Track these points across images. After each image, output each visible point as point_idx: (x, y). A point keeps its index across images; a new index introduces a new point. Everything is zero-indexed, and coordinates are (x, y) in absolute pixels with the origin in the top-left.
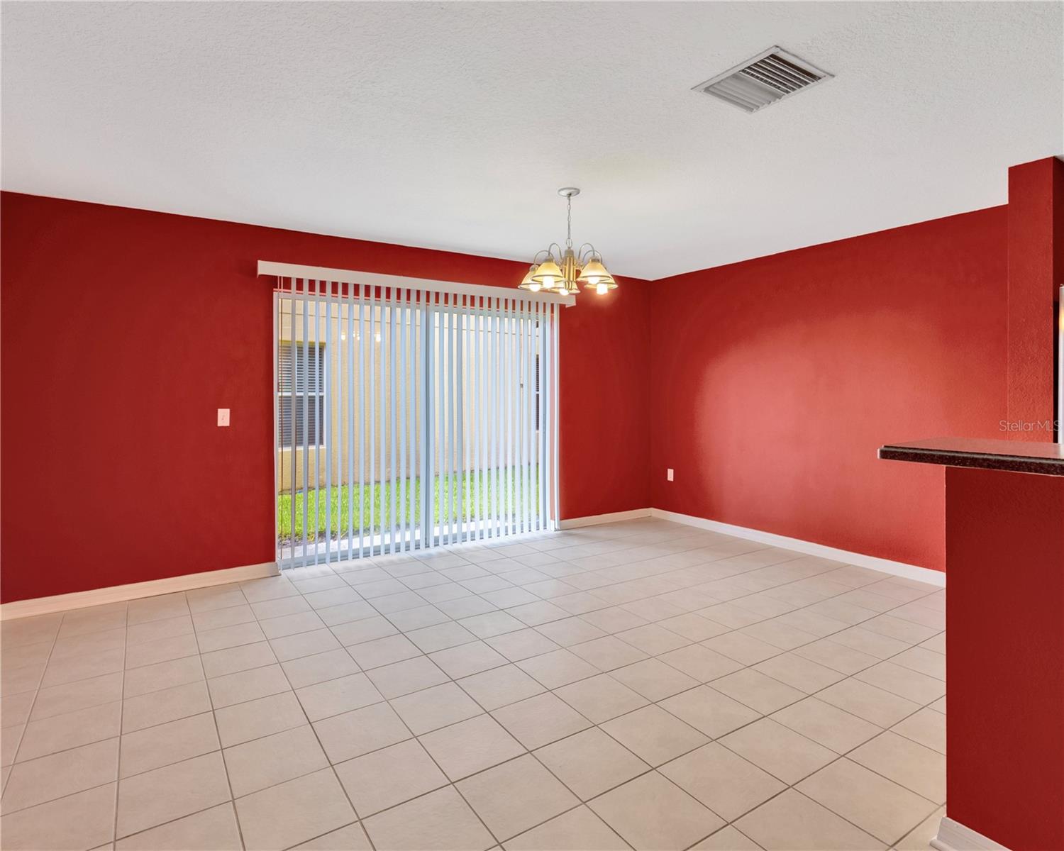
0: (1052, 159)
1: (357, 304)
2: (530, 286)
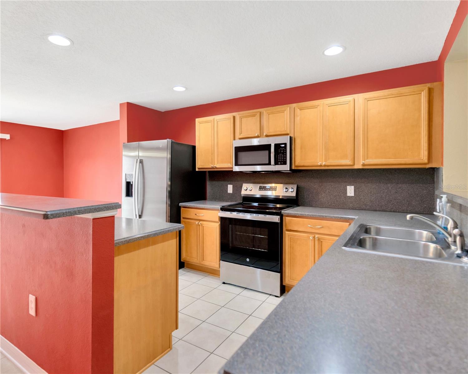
0: (126, 103)
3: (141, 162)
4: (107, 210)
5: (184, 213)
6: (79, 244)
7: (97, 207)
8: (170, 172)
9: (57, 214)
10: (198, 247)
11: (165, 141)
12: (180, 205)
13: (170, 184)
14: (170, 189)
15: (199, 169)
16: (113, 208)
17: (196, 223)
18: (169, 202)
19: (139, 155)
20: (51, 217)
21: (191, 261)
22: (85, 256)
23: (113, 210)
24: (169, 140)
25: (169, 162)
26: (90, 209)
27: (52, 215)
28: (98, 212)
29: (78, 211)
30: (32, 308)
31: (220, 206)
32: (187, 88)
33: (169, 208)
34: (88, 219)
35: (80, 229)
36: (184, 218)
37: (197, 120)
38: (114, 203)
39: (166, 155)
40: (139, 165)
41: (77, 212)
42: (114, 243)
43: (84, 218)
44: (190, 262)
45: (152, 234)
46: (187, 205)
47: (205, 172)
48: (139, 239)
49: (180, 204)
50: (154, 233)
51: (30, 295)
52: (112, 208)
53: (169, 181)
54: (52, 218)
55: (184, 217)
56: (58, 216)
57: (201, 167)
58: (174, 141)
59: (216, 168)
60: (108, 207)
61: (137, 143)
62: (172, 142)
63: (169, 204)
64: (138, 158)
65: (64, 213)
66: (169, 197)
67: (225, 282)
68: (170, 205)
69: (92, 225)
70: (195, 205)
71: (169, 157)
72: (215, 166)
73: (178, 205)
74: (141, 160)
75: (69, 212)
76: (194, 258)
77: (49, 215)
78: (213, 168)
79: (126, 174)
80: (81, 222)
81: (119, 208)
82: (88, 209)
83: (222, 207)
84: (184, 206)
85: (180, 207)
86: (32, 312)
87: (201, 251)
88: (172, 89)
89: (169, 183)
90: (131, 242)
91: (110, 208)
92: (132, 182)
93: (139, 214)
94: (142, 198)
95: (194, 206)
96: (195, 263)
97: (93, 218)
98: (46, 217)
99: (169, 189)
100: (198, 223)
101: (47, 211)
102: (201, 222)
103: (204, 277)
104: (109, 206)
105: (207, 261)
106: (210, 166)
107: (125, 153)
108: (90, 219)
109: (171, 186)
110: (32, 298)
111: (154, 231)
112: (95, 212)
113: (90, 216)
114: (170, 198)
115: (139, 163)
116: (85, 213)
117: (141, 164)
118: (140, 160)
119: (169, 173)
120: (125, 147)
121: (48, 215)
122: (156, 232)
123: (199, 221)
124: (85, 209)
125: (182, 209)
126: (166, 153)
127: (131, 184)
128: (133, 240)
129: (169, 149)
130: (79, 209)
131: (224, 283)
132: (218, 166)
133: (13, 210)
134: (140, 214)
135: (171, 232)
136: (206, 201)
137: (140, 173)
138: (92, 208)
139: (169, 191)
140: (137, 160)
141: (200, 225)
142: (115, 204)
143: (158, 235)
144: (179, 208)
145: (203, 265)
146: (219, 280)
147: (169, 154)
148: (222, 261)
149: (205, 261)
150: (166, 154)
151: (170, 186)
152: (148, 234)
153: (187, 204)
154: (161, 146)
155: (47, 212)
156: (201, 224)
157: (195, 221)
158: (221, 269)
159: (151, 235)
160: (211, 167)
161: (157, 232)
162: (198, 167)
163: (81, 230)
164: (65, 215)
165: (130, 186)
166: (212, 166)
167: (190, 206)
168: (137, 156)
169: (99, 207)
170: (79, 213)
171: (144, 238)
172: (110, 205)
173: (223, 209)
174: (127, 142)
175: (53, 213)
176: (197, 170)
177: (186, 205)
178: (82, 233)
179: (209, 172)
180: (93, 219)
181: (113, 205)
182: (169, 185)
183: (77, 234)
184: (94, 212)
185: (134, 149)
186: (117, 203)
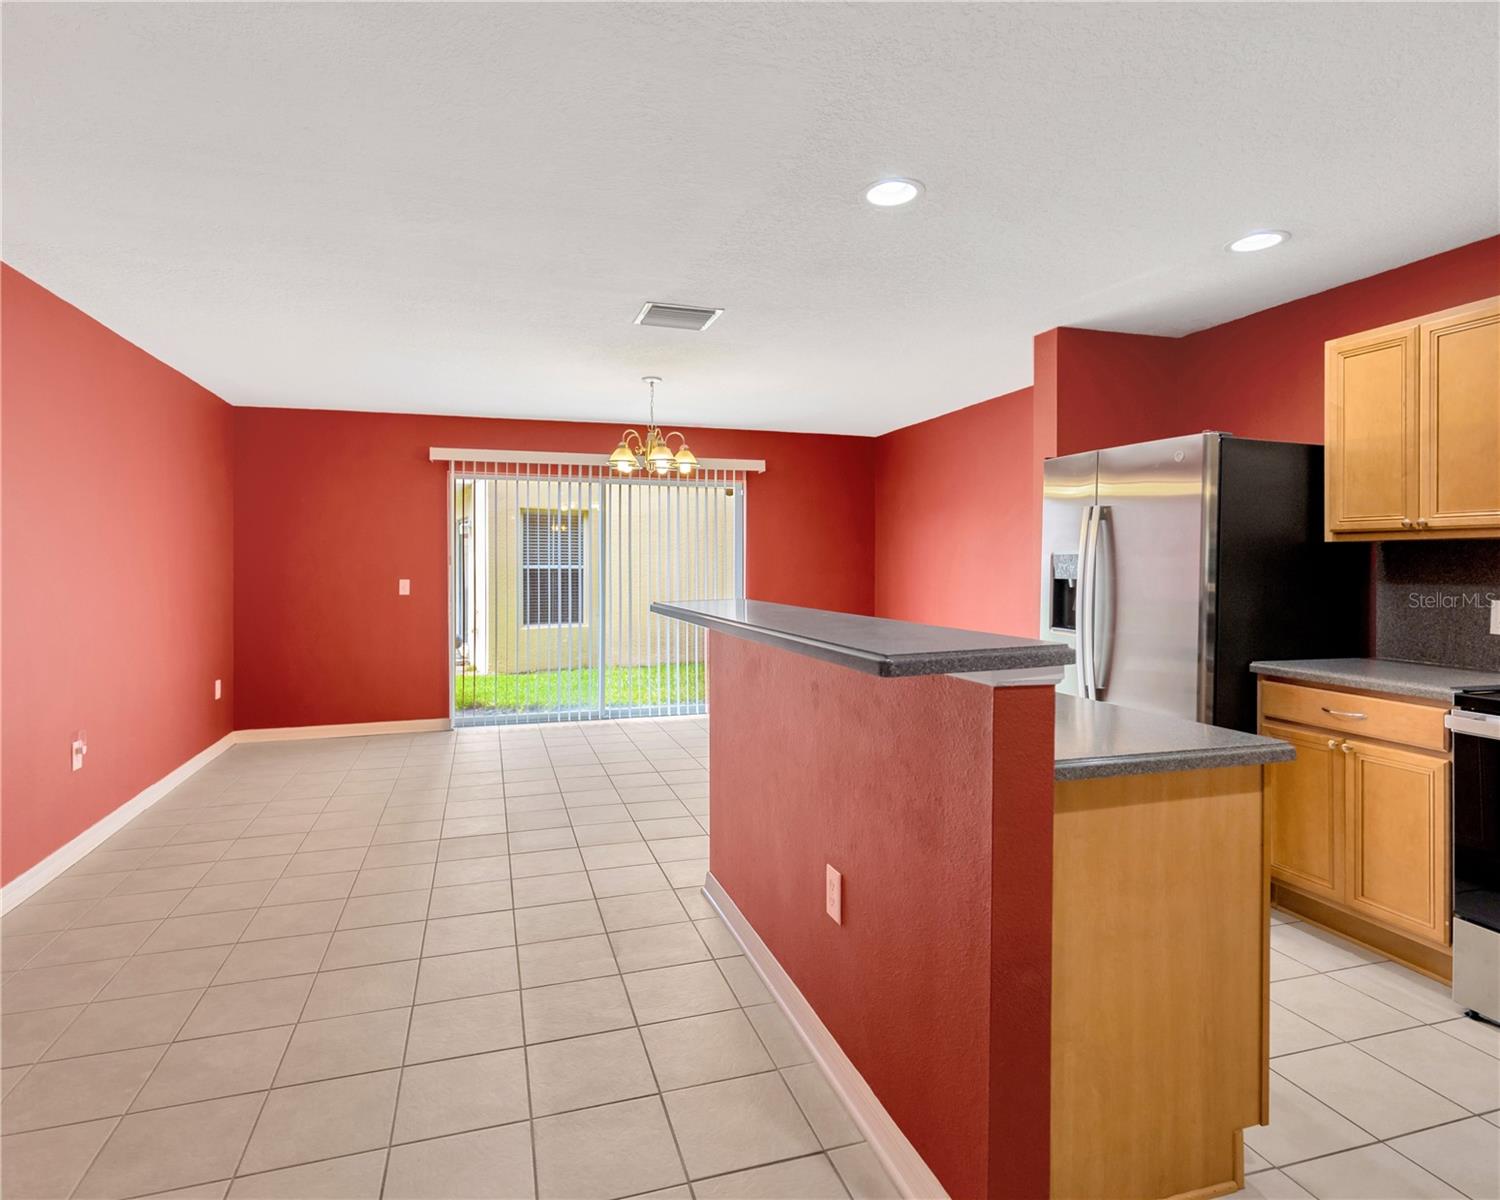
0: (1056, 332)
1: (523, 480)
2: (619, 463)
3: (1106, 515)
4: (1034, 666)
5: (1270, 700)
6: (954, 755)
7: (1007, 654)
8: (1215, 547)
9: (909, 665)
10: (1338, 839)
11: (1197, 439)
12: (1251, 670)
13: (1214, 590)
14: (1213, 611)
15: (1337, 533)
16: (1053, 660)
17: (1328, 745)
18: (1208, 656)
19: (1099, 493)
20: (898, 672)
21: (1300, 885)
22: (971, 793)
23: (1050, 668)
24: (1213, 436)
25: (1211, 511)
26: (990, 658)
27: (898, 666)
28: (1009, 668)
29: (960, 661)
30: (834, 901)
31: (1453, 688)
32: (1290, 234)
33: (1207, 677)
34: (981, 686)
35: (956, 714)
36: (1269, 718)
37: (1331, 347)
38: (1053, 646)
39: (1200, 488)
40: (1099, 525)
41: (956, 664)
42: (1052, 768)
43: (969, 682)
44: (1295, 887)
45: (1174, 760)
46: (1287, 672)
47: (1368, 545)
48: (1129, 769)
49: (1253, 664)
50: (1178, 756)
51: (829, 866)
52: (1050, 660)
53: (1210, 581)
54: (898, 675)
55: (1271, 713)
56: (911, 669)
57: (1347, 526)
58: (1229, 434)
59: (1427, 529)
60: (1036, 656)
61: (1090, 456)
62: (1222, 439)
63: (1208, 661)
64: (1093, 504)
65: (925, 664)
66: (1209, 637)
67: (1482, 1014)
68: (1213, 665)
69: (992, 707)
70: (1323, 674)
71: (1212, 496)
72: (1422, 520)
73: (1248, 667)
74: (1105, 511)
75: (937, 662)
76: (1315, 876)
77: (893, 667)
78: (1411, 529)
79: (1052, 557)
80: (958, 693)
81: (1069, 663)
82: (985, 658)
83: (1465, 692)
84: (1273, 673)
85: (1254, 677)
86: (834, 911)
87: (1350, 856)
88: (1228, 249)
89: (1212, 587)
90: (1101, 776)
91: (1044, 660)
92: (1075, 581)
93: (1095, 685)
94: (1106, 635)
95: (1318, 677)
96: (1319, 896)
97: (995, 685)
98: (884, 669)
99: (1209, 608)
100: (1338, 746)
101: (888, 654)
102: (1351, 743)
103: (1365, 962)
104: (1040, 652)
105: (1382, 903)
106: (1398, 520)
107: (1052, 489)
108: (988, 687)
109: (1219, 598)
110: (833, 876)
111: (1178, 752)
112: (1002, 669)
113: (988, 679)
114: (1214, 640)
115: (1097, 518)
116: (977, 670)
117: (1103, 522)
118: (1102, 509)
119: (1211, 551)
120: (1053, 470)
121: (889, 665)
122: (1184, 756)
123: (1340, 739)
124: (976, 658)
125: (1261, 684)
126: (1200, 479)
127: (1071, 586)
128: (1108, 770)
129: (1212, 466)
130: (961, 656)
131: (1474, 1016)
132: (1436, 521)
133: (806, 645)
134: (1100, 687)
135: (1243, 763)
136: (1371, 661)
137: (1103, 552)
138: (996, 657)
139: (1210, 617)
140: (1092, 508)
141: (1344, 755)
142: (1056, 650)
143: (1194, 768)
144: (1250, 681)
145: (1360, 913)
146: (1450, 995)
147: (1212, 484)
148: (1463, 918)
149: (1368, 898)
150: (1200, 484)
151: (1214, 597)
152: (1159, 758)
153: (1287, 669)
154: (1181, 457)
155: (886, 657)
156: (1350, 749)
157: (1323, 736)
158: (1455, 953)
159: (1168, 762)
160: (1401, 526)
161: (1189, 755)
162: (1333, 528)
163: (959, 715)
164: (928, 671)
165: (1066, 593)
166: (1407, 521)
167: (1299, 677)
168: (1090, 497)
169: (1012, 654)
170: (961, 666)
171: (1143, 769)
172: (1044, 651)
173: (1465, 701)
174: (1056, 454)
175: (902, 660)
176: (1329, 538)
177: (1279, 671)
178: (962, 726)
179: (1386, 545)
180: (996, 689)
181: (1052, 650)
182: (1210, 593)
183: (949, 725)
184: (999, 669)
185: (1081, 474)
186: (1062, 645)
